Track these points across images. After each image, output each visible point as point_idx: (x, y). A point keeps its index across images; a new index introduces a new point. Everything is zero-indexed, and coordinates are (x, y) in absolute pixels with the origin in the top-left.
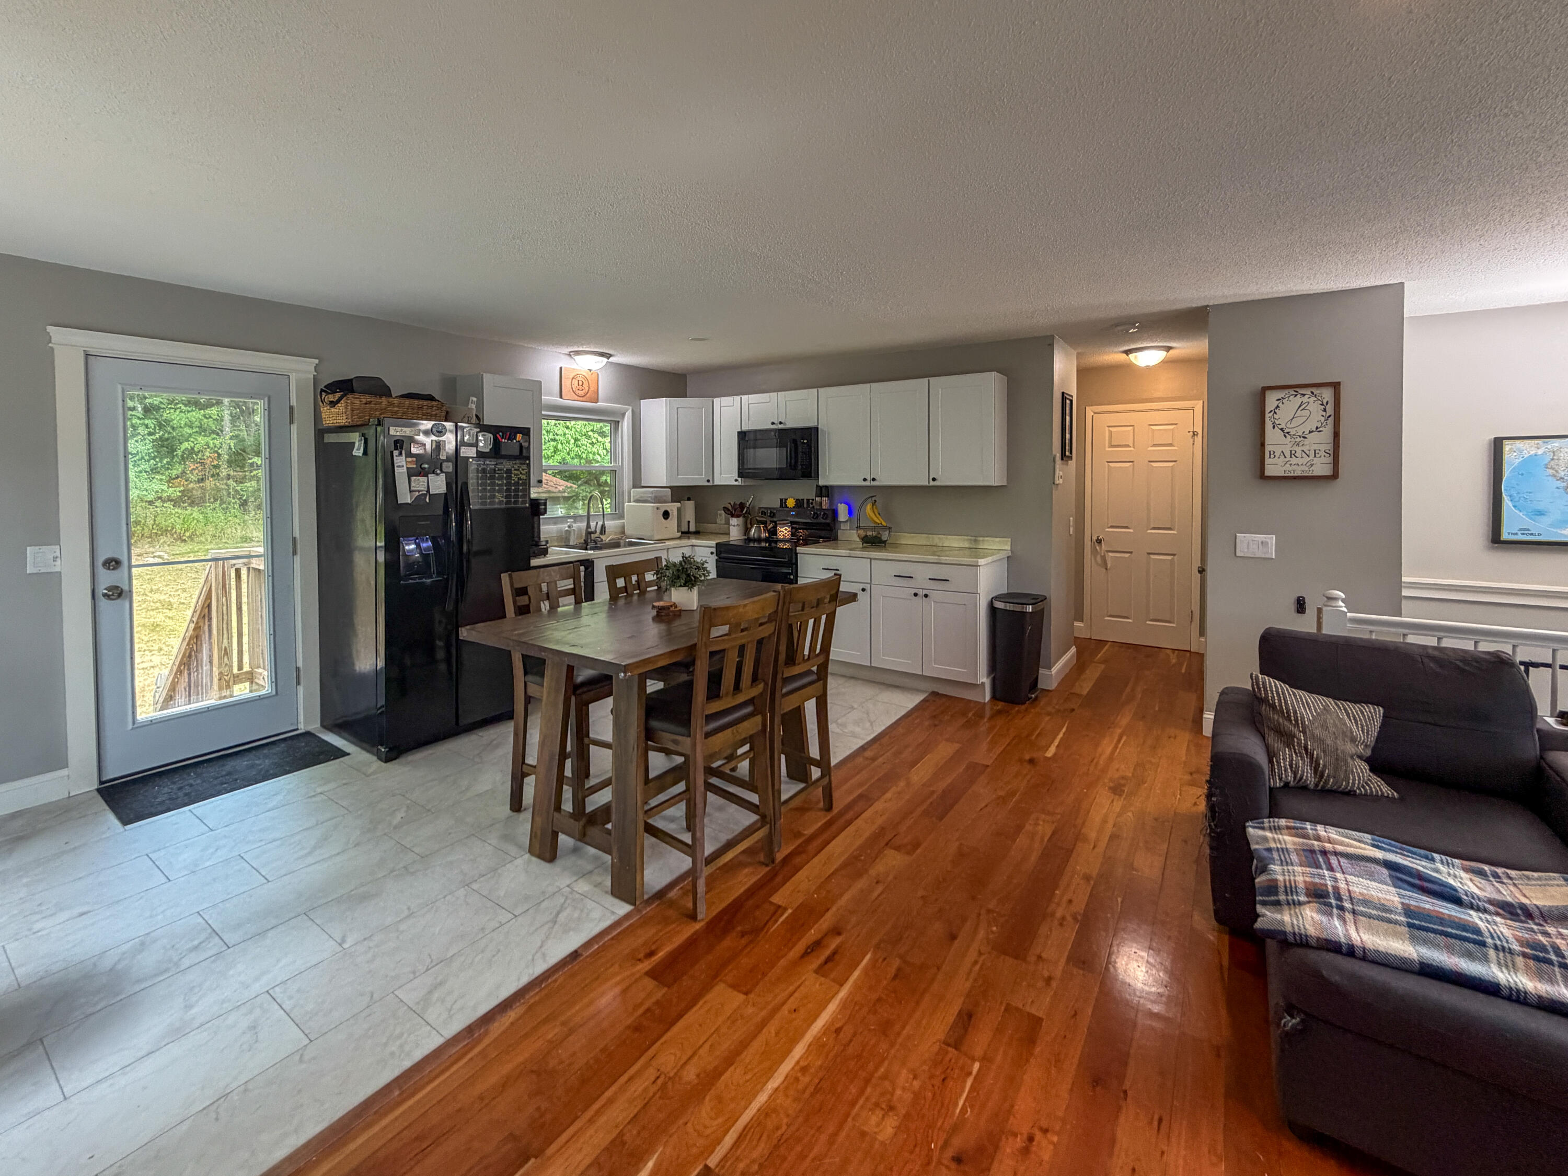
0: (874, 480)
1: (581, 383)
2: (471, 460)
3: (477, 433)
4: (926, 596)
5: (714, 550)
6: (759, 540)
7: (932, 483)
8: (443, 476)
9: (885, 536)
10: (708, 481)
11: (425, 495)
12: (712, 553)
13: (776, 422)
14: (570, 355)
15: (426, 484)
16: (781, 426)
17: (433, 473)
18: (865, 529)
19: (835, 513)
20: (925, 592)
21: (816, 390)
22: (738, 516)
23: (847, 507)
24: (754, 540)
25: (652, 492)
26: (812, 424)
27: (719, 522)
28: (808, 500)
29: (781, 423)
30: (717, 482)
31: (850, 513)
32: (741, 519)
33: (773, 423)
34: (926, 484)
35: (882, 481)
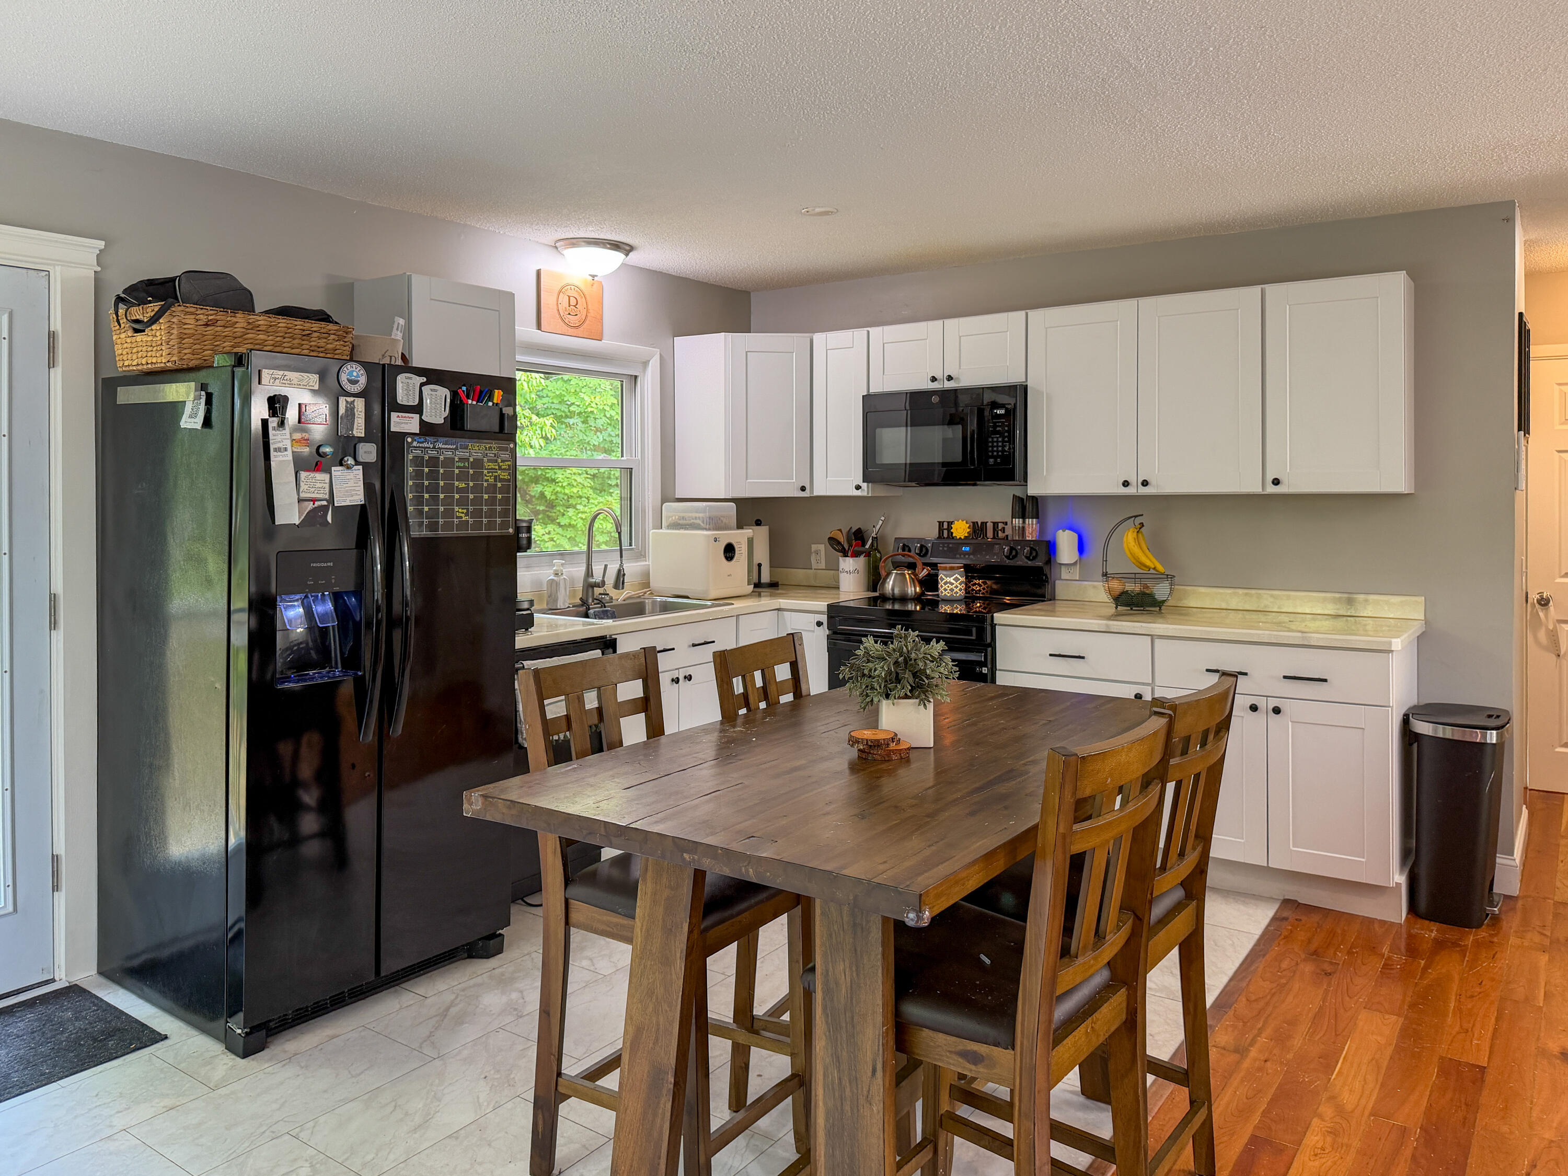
0: (1145, 483)
1: (573, 302)
2: (409, 440)
3: (422, 385)
4: (1277, 711)
5: (824, 618)
6: (903, 599)
7: (1271, 489)
8: (358, 471)
9: (1161, 591)
10: (803, 489)
11: (324, 509)
12: (819, 624)
13: (938, 375)
14: (556, 247)
15: (327, 486)
16: (949, 385)
17: (341, 465)
18: (1122, 577)
19: (1051, 547)
20: (1273, 703)
21: (1023, 313)
22: (856, 555)
23: (1076, 536)
24: (894, 599)
25: (697, 510)
26: (1014, 377)
27: (814, 566)
28: (995, 524)
29: (950, 378)
30: (820, 489)
31: (1081, 549)
32: (862, 560)
33: (934, 379)
34: (1257, 489)
35: (1164, 485)
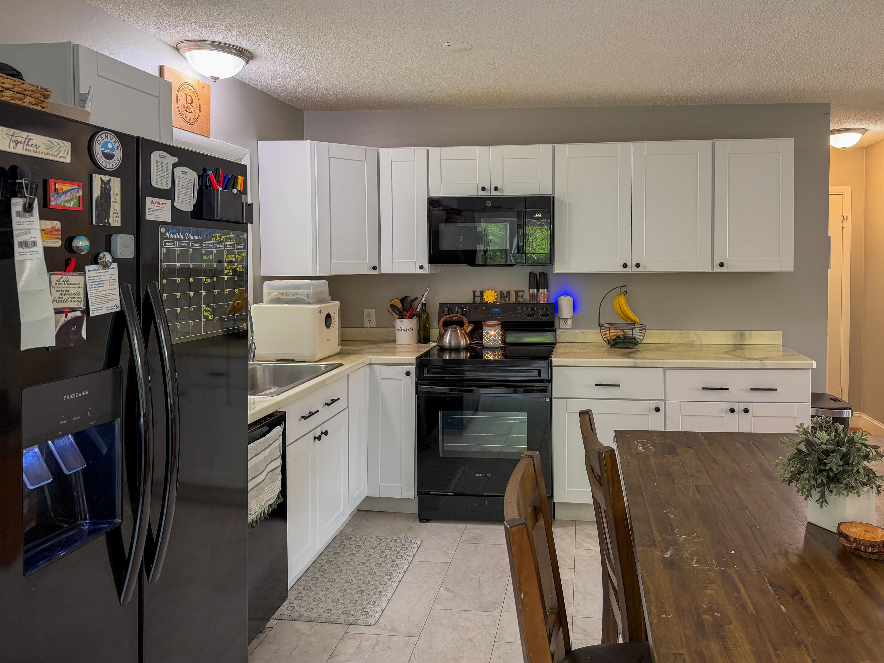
0: (638, 265)
1: (189, 101)
2: (163, 230)
3: (175, 166)
4: (746, 411)
5: (413, 370)
6: (457, 349)
7: (718, 269)
10: (375, 268)
11: (77, 321)
12: (408, 374)
13: (487, 186)
14: (178, 49)
15: (81, 291)
16: (494, 194)
17: (96, 263)
19: (555, 307)
20: (742, 406)
21: (550, 146)
22: (410, 317)
23: (573, 299)
24: (451, 350)
26: (544, 190)
27: (367, 324)
28: (516, 292)
29: (496, 189)
30: (386, 268)
31: (575, 308)
32: (414, 320)
33: (483, 189)
34: (708, 269)
35: (649, 267)
